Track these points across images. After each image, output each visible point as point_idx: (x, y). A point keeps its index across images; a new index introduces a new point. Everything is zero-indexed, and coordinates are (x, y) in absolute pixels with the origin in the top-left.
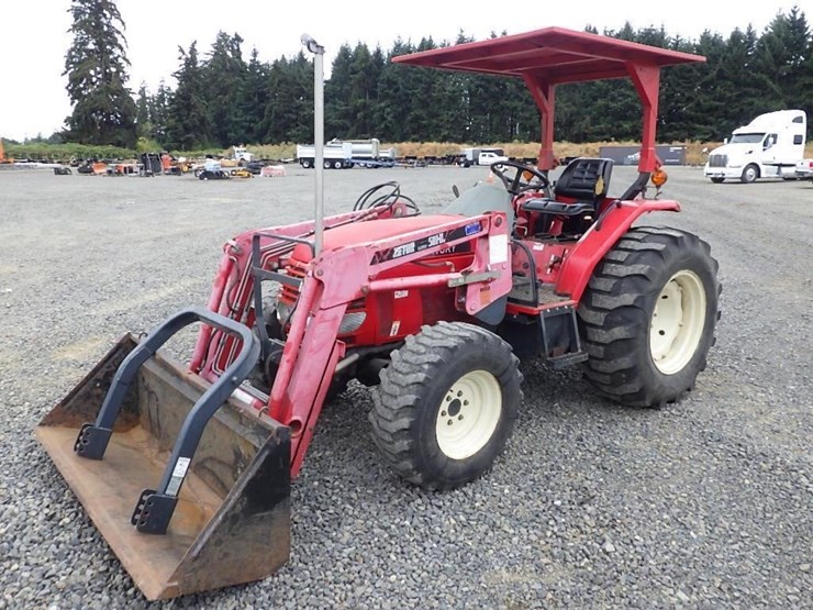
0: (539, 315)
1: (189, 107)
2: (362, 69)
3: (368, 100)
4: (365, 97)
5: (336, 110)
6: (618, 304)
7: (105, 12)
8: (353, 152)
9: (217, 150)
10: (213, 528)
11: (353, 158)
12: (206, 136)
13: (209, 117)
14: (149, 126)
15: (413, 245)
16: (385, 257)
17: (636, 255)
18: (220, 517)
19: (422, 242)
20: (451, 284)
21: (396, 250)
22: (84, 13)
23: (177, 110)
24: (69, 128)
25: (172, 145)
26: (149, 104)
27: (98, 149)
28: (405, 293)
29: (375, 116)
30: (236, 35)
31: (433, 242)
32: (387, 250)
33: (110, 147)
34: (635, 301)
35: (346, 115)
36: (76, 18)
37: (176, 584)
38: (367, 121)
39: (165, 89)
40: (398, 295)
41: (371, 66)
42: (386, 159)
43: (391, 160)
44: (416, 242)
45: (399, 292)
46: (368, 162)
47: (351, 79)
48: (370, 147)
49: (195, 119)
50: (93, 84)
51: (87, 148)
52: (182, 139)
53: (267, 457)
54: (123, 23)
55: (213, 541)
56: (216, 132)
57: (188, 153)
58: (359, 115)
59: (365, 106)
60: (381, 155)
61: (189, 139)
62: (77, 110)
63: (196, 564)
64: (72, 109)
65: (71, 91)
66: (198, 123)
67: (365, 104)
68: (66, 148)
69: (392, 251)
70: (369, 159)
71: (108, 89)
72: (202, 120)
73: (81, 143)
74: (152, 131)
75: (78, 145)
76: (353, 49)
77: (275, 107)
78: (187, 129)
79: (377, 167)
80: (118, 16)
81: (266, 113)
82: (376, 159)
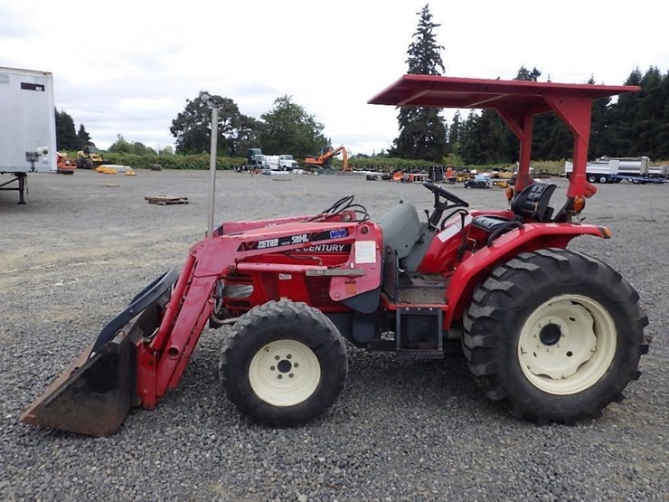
0: (395, 311)
1: (487, 131)
2: (651, 92)
3: (653, 121)
4: (650, 119)
5: (618, 130)
6: (480, 315)
7: (432, 60)
8: (620, 169)
9: (504, 165)
10: (60, 391)
11: (620, 174)
12: (498, 153)
13: (503, 138)
14: (458, 145)
15: (277, 241)
16: (250, 247)
17: (511, 272)
18: (65, 387)
19: (284, 239)
20: (308, 274)
21: (260, 243)
22: (417, 62)
23: (478, 132)
24: (395, 147)
25: (470, 160)
26: (460, 128)
27: (413, 162)
28: (290, 277)
29: (659, 136)
30: (535, 70)
31: (296, 240)
32: (252, 242)
33: (422, 161)
34: (493, 313)
35: (629, 135)
36: (411, 66)
37: (33, 416)
38: (650, 140)
39: (474, 116)
40: (282, 277)
41: (659, 90)
42: (656, 176)
43: (661, 176)
44: (279, 239)
45: (283, 275)
46: (634, 178)
47: (637, 102)
48: (637, 165)
49: (491, 140)
50: (417, 114)
51: (405, 162)
52: (478, 155)
53: (100, 359)
54: (443, 68)
55: (60, 399)
56: (509, 150)
57: (482, 166)
58: (642, 135)
59: (649, 126)
60: (651, 172)
61: (483, 155)
62: (402, 134)
63: (48, 409)
64: (400, 133)
65: (400, 120)
66: (492, 142)
67: (650, 124)
68: (390, 161)
69: (257, 243)
70: (637, 175)
71: (426, 118)
72: (497, 140)
73: (402, 158)
74: (459, 149)
75: (399, 159)
76: (643, 75)
77: (561, 129)
78: (483, 148)
79: (644, 183)
80: (441, 64)
81: (552, 134)
82: (644, 175)
